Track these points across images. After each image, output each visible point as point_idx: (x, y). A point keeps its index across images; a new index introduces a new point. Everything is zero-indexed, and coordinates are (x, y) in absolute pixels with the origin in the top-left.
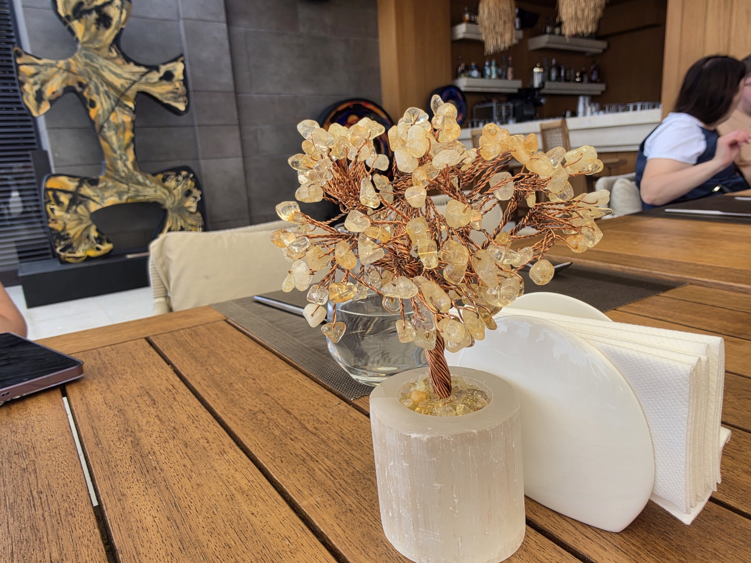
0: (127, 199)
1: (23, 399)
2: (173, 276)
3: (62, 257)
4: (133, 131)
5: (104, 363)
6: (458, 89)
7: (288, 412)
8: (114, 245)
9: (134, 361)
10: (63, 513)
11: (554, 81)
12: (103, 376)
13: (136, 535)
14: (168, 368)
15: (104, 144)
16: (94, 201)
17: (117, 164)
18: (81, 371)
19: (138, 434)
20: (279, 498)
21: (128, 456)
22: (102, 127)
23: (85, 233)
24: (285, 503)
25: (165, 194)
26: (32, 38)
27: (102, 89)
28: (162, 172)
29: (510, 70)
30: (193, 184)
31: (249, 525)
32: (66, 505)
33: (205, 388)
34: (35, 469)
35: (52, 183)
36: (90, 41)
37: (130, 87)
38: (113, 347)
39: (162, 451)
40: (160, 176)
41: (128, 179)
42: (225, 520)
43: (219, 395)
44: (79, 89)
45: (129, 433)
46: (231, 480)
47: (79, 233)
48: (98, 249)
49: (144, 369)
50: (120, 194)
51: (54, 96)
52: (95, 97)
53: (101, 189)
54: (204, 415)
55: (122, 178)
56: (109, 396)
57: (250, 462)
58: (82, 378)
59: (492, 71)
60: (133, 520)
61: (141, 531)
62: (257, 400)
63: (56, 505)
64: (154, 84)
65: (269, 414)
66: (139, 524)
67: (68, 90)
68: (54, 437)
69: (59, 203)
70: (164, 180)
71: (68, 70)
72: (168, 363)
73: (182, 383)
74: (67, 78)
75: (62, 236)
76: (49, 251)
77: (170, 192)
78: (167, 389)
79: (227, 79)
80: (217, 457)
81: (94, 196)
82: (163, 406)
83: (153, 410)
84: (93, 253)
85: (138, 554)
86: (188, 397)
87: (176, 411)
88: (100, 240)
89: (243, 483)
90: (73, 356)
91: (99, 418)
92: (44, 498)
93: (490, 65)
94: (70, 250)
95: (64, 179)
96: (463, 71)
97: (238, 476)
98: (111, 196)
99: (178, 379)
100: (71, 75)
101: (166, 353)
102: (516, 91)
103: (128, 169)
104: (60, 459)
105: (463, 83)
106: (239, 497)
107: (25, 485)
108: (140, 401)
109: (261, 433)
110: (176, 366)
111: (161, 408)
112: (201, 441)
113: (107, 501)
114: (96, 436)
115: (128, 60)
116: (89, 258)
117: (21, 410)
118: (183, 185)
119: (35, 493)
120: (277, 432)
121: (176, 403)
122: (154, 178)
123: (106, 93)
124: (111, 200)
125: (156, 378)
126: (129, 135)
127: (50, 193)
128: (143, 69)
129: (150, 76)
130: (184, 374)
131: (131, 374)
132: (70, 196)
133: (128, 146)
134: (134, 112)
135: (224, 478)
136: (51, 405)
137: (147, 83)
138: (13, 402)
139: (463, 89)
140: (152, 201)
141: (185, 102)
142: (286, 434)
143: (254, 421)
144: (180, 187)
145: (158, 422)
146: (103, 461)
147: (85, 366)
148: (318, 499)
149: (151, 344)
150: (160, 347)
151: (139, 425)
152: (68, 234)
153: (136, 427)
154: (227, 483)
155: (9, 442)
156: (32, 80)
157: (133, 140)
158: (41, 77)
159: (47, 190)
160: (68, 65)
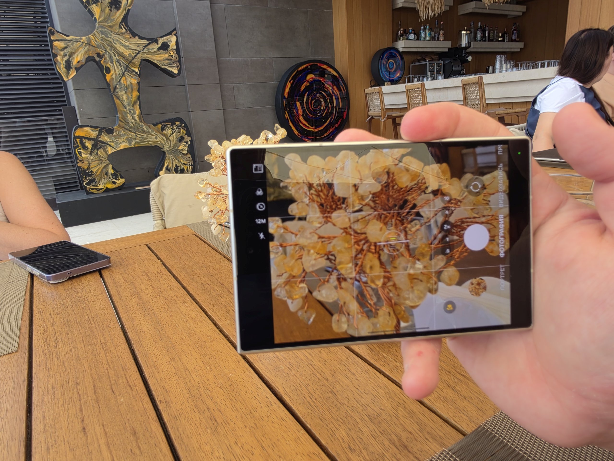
0: (135, 144)
1: (78, 276)
2: (166, 205)
3: (88, 189)
4: (139, 91)
5: (122, 259)
6: (397, 50)
7: (222, 285)
8: (125, 180)
9: (139, 258)
10: (105, 326)
11: (480, 41)
12: (122, 265)
13: (140, 334)
14: (159, 261)
15: (117, 101)
16: (110, 146)
17: (127, 116)
18: (110, 262)
19: (141, 294)
20: (210, 321)
21: (136, 303)
22: (115, 88)
23: (105, 171)
24: (212, 323)
25: (163, 140)
26: (62, 19)
27: (114, 58)
28: (160, 123)
29: (442, 32)
30: (185, 132)
31: (193, 331)
32: (106, 323)
33: (179, 272)
34: (89, 309)
35: (79, 133)
36: (105, 21)
37: (135, 56)
38: (127, 249)
39: (153, 301)
40: (160, 126)
41: (136, 129)
42: (182, 329)
43: (186, 276)
44: (97, 59)
45: (136, 293)
46: (187, 314)
47: (100, 170)
48: (114, 183)
49: (145, 262)
50: (130, 140)
51: (80, 65)
52: (109, 65)
53: (115, 136)
54: (176, 285)
55: (131, 127)
56: (125, 275)
57: (198, 306)
58: (110, 266)
59: (426, 34)
60: (138, 329)
61: (142, 333)
62: (207, 278)
63: (101, 323)
64: (154, 53)
65: (212, 285)
66: (141, 330)
67: (90, 59)
68: (97, 294)
69: (84, 147)
70: (163, 129)
71: (89, 44)
72: (159, 259)
73: (166, 269)
74: (88, 50)
75: (87, 173)
76: (78, 184)
77: (167, 138)
78: (157, 272)
79: (210, 47)
80: (181, 304)
81: (110, 142)
82: (155, 281)
83: (149, 283)
84: (110, 186)
85: (140, 341)
86: (169, 276)
87: (162, 283)
88: (115, 176)
89: (193, 316)
90: (105, 254)
91: (120, 286)
92: (95, 320)
93: (425, 29)
94: (93, 184)
95: (87, 129)
96: (402, 35)
97: (191, 312)
98: (123, 142)
99: (164, 267)
100: (91, 47)
101: (158, 254)
102: (447, 50)
103: (136, 120)
104: (102, 304)
105: (401, 45)
106: (190, 321)
107: (85, 315)
108: (142, 277)
109: (206, 294)
110: (163, 260)
111: (153, 282)
112: (174, 297)
113: (126, 322)
114: (119, 294)
115: (134, 35)
116: (107, 190)
117: (78, 282)
118: (177, 133)
119: (90, 318)
120: (214, 294)
121: (162, 279)
122: (155, 127)
123: (118, 61)
124: (123, 146)
125: (151, 267)
126: (136, 94)
127: (78, 140)
128: (146, 42)
129: (150, 47)
130: (167, 265)
131: (138, 264)
132: (93, 142)
133: (135, 103)
134: (139, 76)
135: (184, 313)
136: (94, 280)
137: (149, 53)
138: (73, 278)
139: (401, 50)
140: (153, 145)
141: (178, 67)
142: (218, 294)
143: (203, 288)
144: (174, 134)
145: (152, 288)
146: (123, 305)
147: (111, 259)
148: (228, 322)
149: (149, 248)
150: (154, 250)
151: (141, 290)
152: (92, 171)
153: (140, 291)
154: (184, 315)
155: (74, 296)
156: (62, 53)
157: (139, 98)
158: (69, 50)
159: (76, 137)
160: (89, 40)
